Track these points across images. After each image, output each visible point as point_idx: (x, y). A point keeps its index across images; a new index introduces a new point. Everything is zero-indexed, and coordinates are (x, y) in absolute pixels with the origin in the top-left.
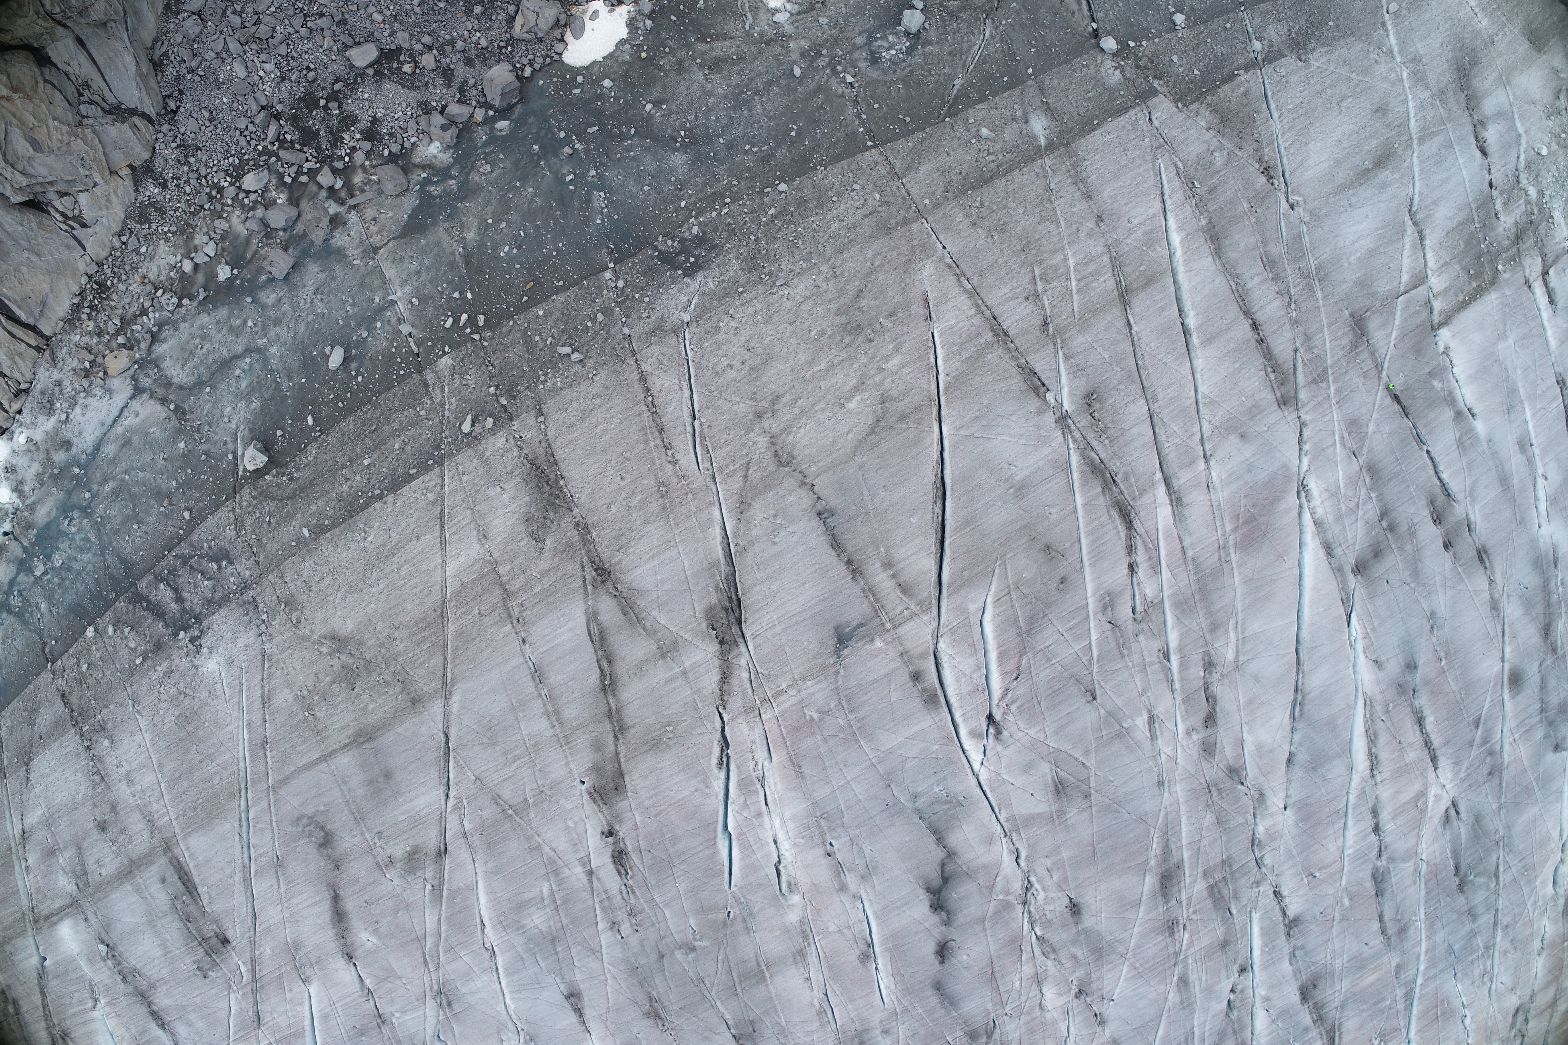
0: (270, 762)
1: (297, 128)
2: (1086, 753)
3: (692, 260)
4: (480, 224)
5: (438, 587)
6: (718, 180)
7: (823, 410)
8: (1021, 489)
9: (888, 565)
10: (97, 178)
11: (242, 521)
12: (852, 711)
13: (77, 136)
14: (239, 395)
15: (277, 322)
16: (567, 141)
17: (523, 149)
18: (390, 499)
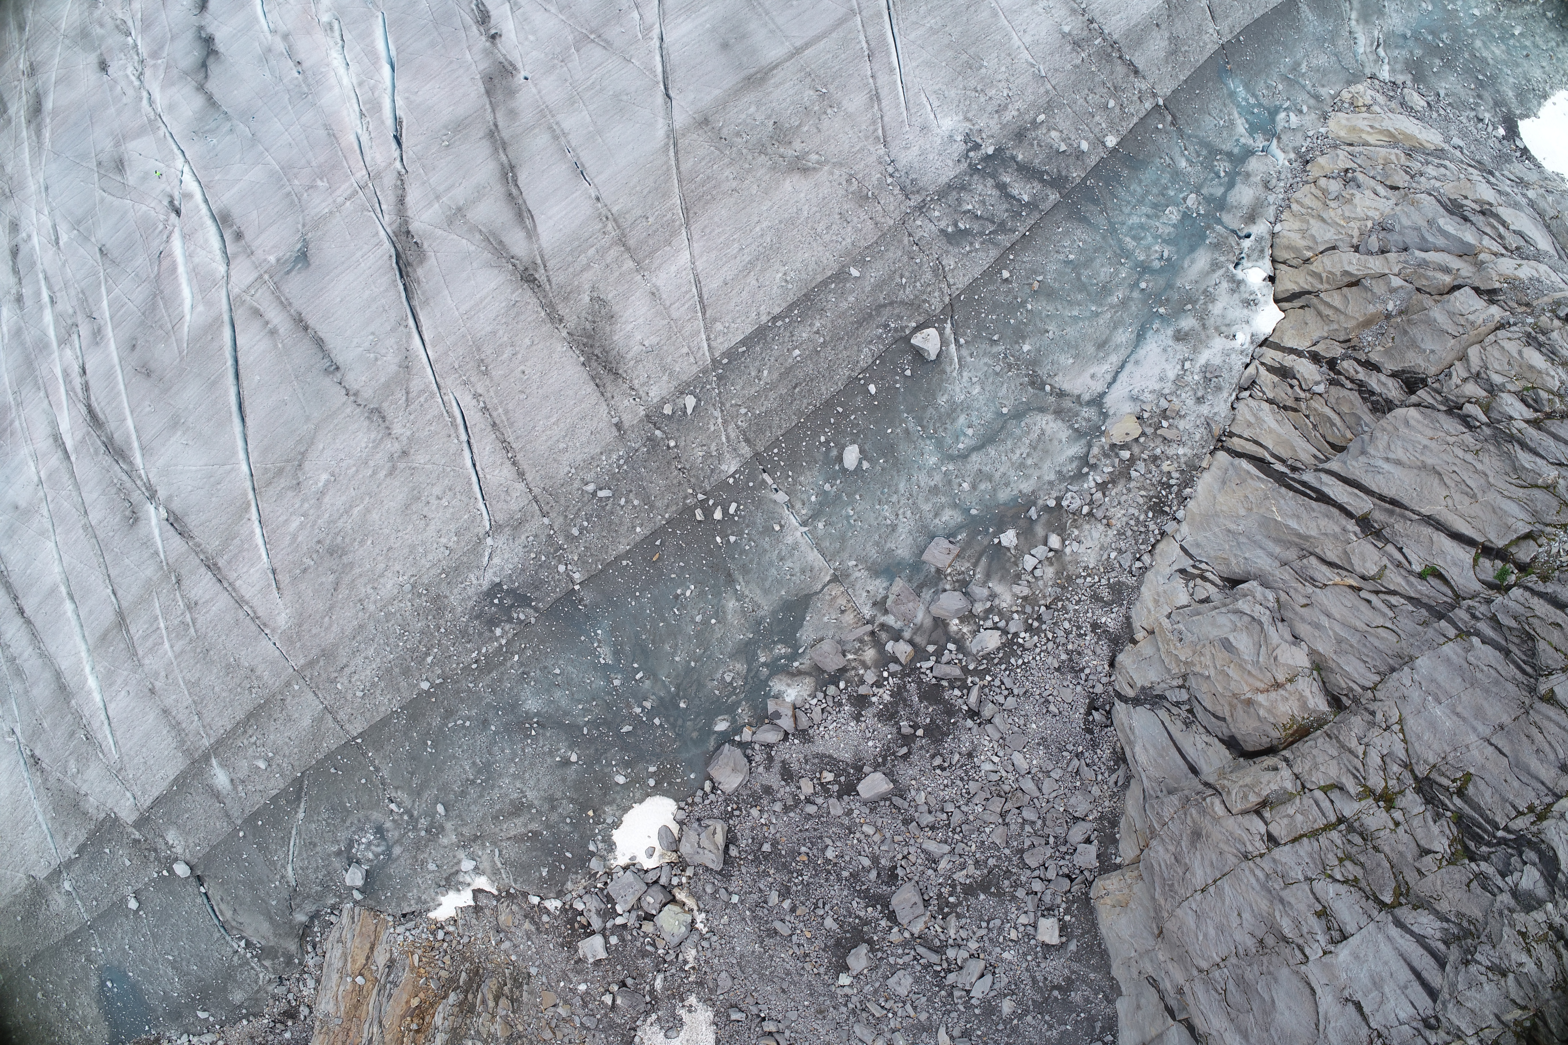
0: (862, 37)
1: (946, 702)
2: (102, 200)
3: (496, 601)
4: (724, 618)
5: (695, 237)
6: (488, 686)
7: (348, 468)
8: (175, 423)
9: (273, 332)
10: (1166, 623)
11: (936, 276)
12: (288, 194)
13: (1186, 663)
14: (966, 407)
15: (934, 490)
16: (651, 714)
17: (697, 702)
18: (764, 319)
